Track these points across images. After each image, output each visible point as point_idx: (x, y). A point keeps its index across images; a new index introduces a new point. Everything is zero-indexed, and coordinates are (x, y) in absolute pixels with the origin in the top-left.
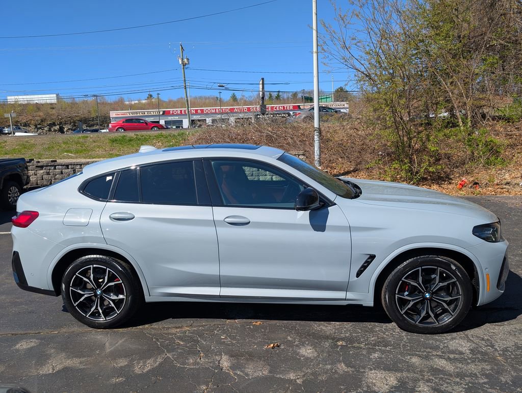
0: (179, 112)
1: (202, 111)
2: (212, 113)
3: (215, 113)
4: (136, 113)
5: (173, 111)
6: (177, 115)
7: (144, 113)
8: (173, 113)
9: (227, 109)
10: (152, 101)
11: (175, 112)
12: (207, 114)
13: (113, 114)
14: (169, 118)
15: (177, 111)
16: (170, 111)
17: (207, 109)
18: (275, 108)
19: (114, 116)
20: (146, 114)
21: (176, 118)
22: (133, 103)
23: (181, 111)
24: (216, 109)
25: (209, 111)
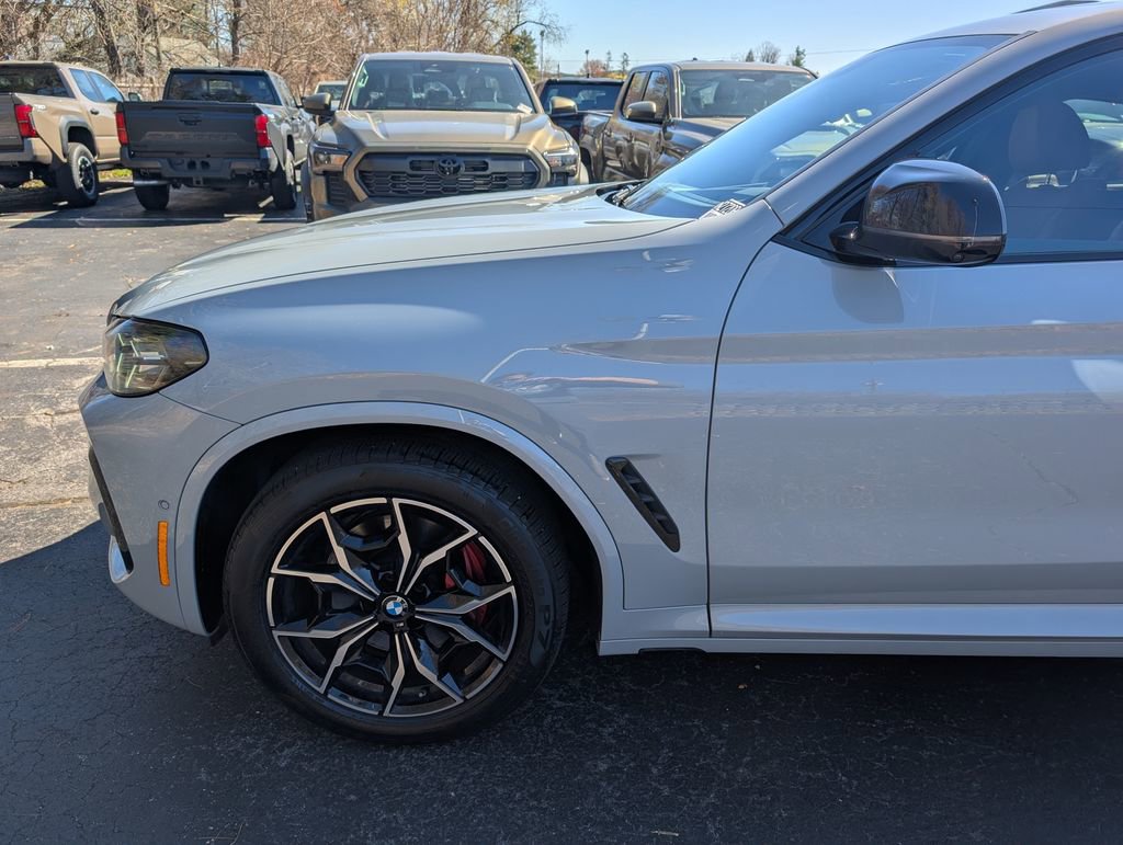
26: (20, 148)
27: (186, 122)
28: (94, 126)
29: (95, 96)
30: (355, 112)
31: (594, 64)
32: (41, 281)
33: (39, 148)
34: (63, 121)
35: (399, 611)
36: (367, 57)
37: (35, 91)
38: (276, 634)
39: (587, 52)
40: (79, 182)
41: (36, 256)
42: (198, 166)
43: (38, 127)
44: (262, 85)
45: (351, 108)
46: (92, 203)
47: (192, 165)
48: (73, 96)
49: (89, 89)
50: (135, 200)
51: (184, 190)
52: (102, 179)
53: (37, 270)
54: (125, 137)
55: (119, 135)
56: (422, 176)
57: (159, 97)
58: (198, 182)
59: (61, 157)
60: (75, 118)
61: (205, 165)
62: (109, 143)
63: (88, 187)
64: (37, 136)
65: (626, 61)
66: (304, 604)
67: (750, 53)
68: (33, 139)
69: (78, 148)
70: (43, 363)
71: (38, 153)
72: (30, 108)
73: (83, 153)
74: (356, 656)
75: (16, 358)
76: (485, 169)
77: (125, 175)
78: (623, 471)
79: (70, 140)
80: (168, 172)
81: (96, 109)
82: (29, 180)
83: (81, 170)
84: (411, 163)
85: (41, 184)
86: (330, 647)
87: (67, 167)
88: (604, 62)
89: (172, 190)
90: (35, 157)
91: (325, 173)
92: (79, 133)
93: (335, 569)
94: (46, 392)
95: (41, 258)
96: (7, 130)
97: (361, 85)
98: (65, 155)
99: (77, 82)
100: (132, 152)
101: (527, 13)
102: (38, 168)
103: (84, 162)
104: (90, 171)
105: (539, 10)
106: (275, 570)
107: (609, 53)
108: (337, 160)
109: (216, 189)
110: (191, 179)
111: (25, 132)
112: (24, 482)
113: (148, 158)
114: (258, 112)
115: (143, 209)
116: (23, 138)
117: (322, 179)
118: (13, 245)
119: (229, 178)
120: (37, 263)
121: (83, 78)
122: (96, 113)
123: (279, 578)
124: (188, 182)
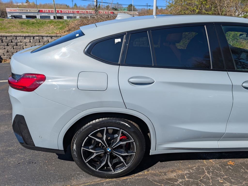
0: (48, 11)
1: (61, 11)
2: (66, 13)
3: (69, 13)
4: (23, 10)
5: (45, 10)
6: (47, 13)
7: (27, 11)
8: (44, 12)
9: (75, 11)
10: (30, 4)
11: (46, 11)
12: (64, 13)
13: (8, 10)
14: (42, 14)
15: (47, 10)
16: (42, 10)
17: (64, 11)
18: (101, 12)
19: (9, 11)
20: (28, 11)
21: (47, 15)
22: (19, 4)
23: (49, 11)
24: (69, 11)
25: (65, 12)
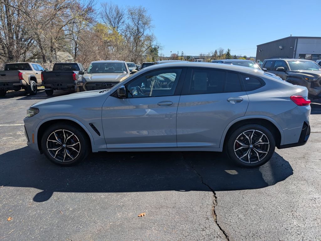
26: (19, 82)
27: (57, 76)
28: (37, 76)
29: (37, 70)
30: (89, 74)
31: (174, 55)
32: (22, 111)
33: (24, 82)
34: (29, 76)
35: (65, 146)
36: (93, 62)
37: (23, 69)
38: (48, 149)
39: (171, 52)
40: (32, 89)
41: (21, 106)
42: (60, 85)
43: (24, 77)
44: (76, 66)
45: (88, 73)
46: (35, 94)
47: (58, 85)
48: (32, 70)
49: (36, 68)
50: (45, 93)
51: (56, 90)
52: (38, 88)
53: (21, 108)
54: (43, 79)
55: (42, 78)
56: (98, 87)
57: (51, 70)
58: (59, 89)
59: (29, 84)
60: (32, 75)
61: (61, 85)
62: (39, 80)
63: (34, 90)
64: (23, 79)
65: (183, 54)
66: (52, 145)
67: (216, 50)
68: (22, 80)
69: (33, 81)
70: (21, 125)
71: (23, 83)
72: (22, 73)
73: (34, 83)
74: (59, 153)
75: (16, 124)
76: (111, 85)
77: (43, 87)
78: (92, 125)
79: (31, 80)
80: (53, 87)
81: (37, 73)
82: (21, 89)
83: (33, 86)
84: (96, 84)
85: (24, 90)
86: (55, 151)
87: (30, 86)
88: (177, 54)
89: (54, 91)
90: (23, 84)
91: (79, 87)
92: (33, 78)
93: (56, 140)
94: (21, 129)
95: (22, 106)
96: (16, 78)
97: (90, 68)
98: (29, 83)
99: (33, 67)
100: (44, 83)
101: (153, 43)
102: (23, 86)
103: (34, 85)
104: (35, 87)
105: (156, 42)
106: (48, 140)
107: (178, 52)
108: (82, 84)
109: (64, 90)
110: (58, 88)
111: (20, 78)
112: (16, 142)
113: (47, 84)
114: (74, 73)
115: (47, 95)
116: (20, 80)
117: (79, 88)
118: (16, 103)
119: (66, 87)
120: (21, 107)
121: (35, 66)
122: (37, 74)
123: (48, 141)
124: (57, 89)
